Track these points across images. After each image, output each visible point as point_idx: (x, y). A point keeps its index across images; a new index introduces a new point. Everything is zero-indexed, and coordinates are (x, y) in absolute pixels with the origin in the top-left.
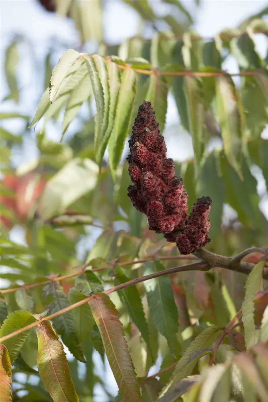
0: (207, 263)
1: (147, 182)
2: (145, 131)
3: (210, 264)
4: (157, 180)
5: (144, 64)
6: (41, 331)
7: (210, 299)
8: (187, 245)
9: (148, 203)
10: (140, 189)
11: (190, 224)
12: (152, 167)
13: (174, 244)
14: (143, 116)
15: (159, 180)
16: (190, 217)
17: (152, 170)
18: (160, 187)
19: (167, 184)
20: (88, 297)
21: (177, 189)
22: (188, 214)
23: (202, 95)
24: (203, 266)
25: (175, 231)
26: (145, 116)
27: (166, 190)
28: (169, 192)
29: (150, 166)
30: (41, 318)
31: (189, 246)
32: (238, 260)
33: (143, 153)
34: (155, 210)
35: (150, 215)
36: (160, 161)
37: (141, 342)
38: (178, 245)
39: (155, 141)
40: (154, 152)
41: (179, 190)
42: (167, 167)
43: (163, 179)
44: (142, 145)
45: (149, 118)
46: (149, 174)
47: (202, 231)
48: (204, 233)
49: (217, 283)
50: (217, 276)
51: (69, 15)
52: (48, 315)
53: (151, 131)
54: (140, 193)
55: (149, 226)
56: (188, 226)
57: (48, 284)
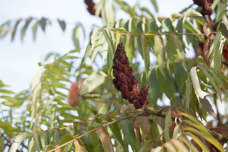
0: (147, 113)
1: (121, 77)
2: (120, 55)
3: (149, 113)
4: (125, 76)
5: (124, 30)
6: (76, 143)
7: (150, 130)
8: (138, 105)
9: (121, 86)
10: (118, 80)
11: (140, 96)
12: (123, 71)
13: (133, 104)
14: (119, 49)
15: (126, 76)
16: (140, 93)
17: (123, 72)
18: (126, 80)
19: (130, 78)
20: (96, 128)
21: (134, 80)
22: (139, 92)
23: (148, 43)
24: (146, 114)
25: (133, 99)
26: (120, 49)
27: (129, 81)
28: (130, 82)
29: (122, 70)
30: (76, 137)
31: (139, 105)
32: (161, 111)
33: (119, 64)
34: (124, 90)
35: (122, 91)
36: (126, 68)
37: (121, 148)
38: (134, 105)
39: (125, 59)
40: (124, 64)
41: (135, 81)
42: (130, 71)
43: (128, 76)
44: (119, 61)
45: (122, 49)
46: (122, 74)
47: (145, 99)
48: (146, 100)
49: (154, 124)
50: (154, 121)
51: (100, 16)
52: (79, 136)
53: (123, 55)
54: (118, 82)
55: (122, 96)
56: (139, 96)
57: (79, 124)
